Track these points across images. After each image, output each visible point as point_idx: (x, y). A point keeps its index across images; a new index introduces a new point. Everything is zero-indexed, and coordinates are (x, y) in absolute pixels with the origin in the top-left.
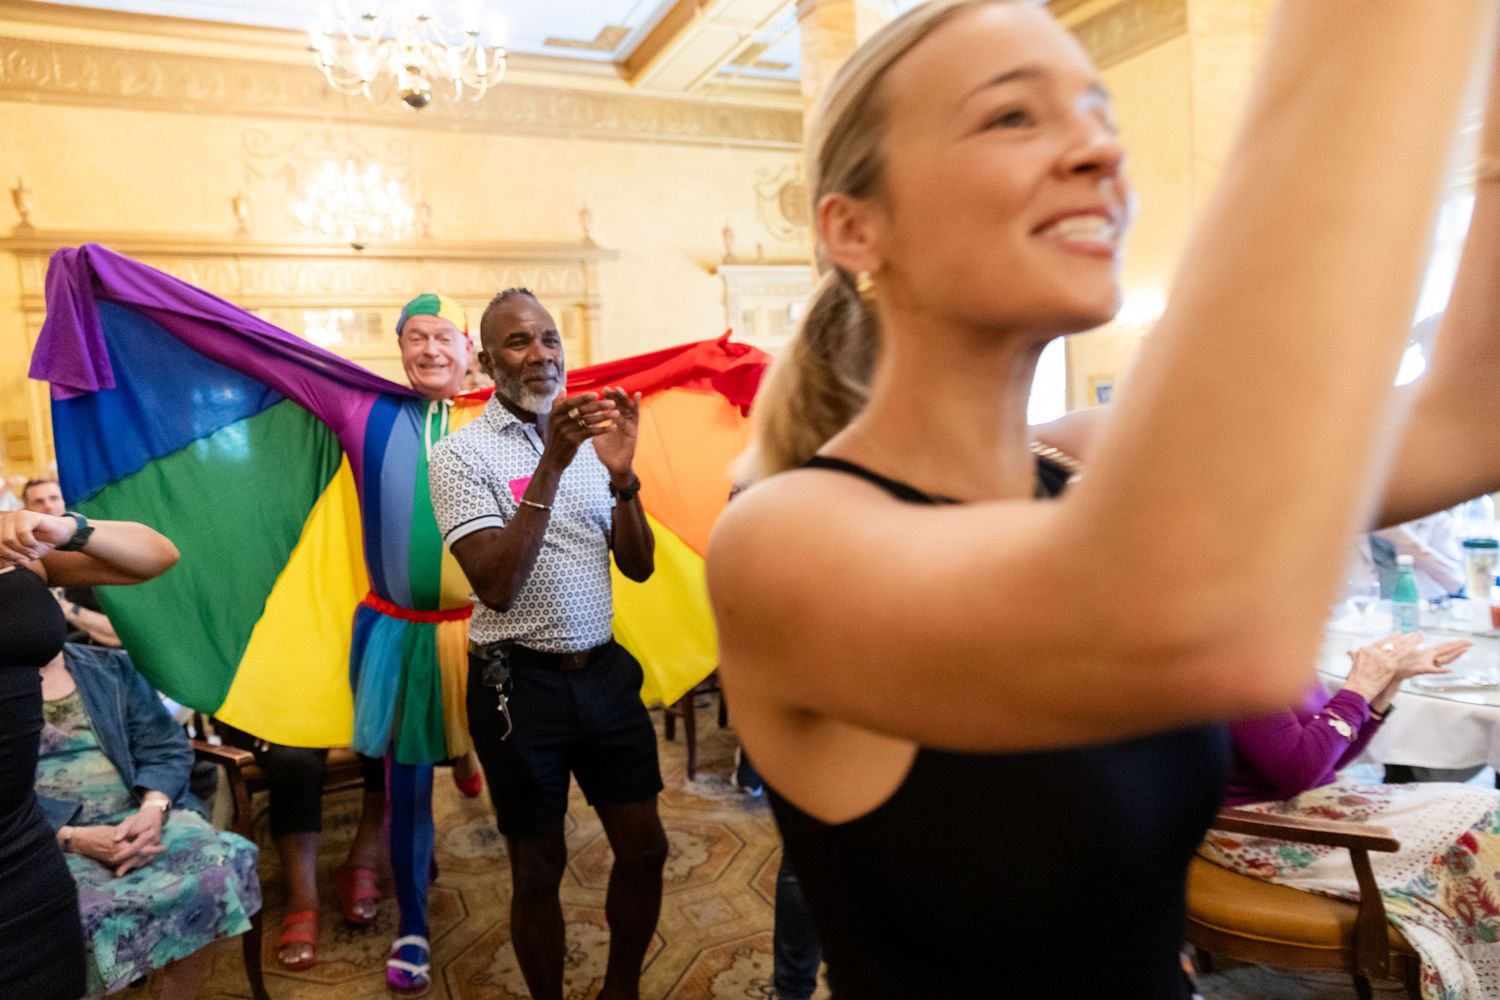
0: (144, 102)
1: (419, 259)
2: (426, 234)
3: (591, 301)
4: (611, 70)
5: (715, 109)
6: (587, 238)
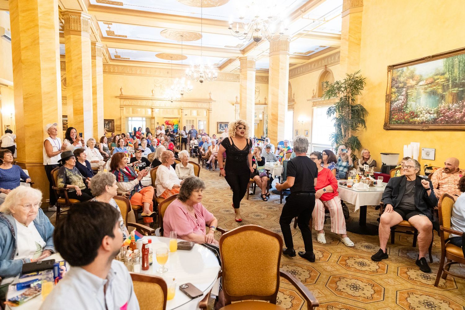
0: (140, 75)
1: (181, 101)
3: (210, 109)
4: (217, 68)
5: (236, 75)
6: (210, 98)
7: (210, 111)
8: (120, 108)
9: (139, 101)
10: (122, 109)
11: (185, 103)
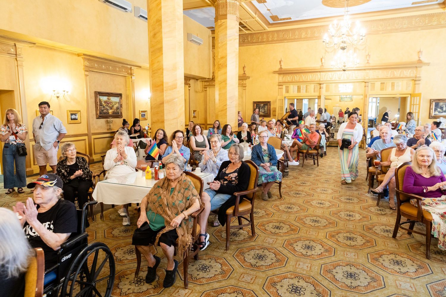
2: (368, 63)
3: (417, 79)
4: (437, 6)
6: (419, 60)
7: (417, 82)
8: (278, 87)
9: (302, 75)
10: (280, 87)
11: (371, 71)
